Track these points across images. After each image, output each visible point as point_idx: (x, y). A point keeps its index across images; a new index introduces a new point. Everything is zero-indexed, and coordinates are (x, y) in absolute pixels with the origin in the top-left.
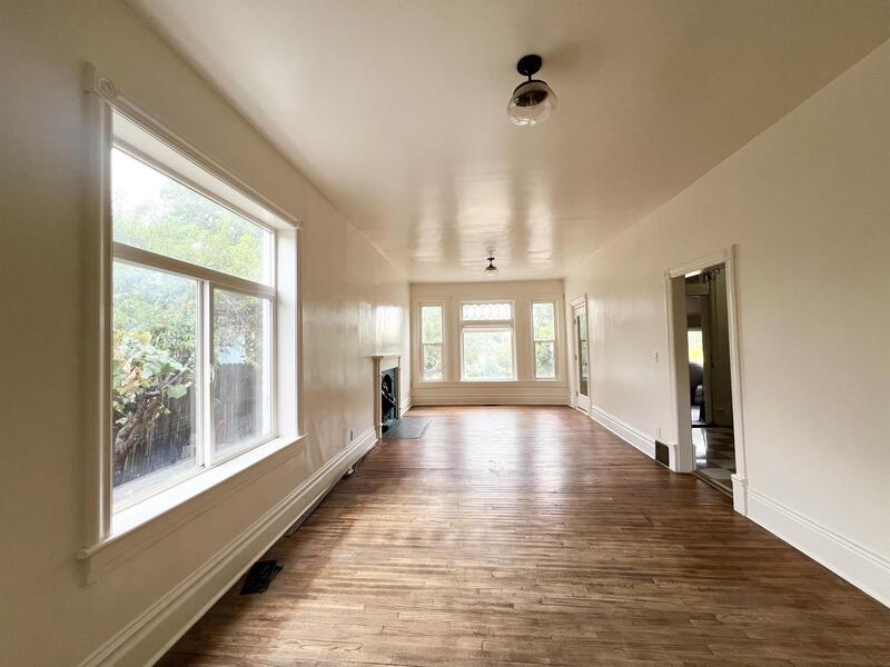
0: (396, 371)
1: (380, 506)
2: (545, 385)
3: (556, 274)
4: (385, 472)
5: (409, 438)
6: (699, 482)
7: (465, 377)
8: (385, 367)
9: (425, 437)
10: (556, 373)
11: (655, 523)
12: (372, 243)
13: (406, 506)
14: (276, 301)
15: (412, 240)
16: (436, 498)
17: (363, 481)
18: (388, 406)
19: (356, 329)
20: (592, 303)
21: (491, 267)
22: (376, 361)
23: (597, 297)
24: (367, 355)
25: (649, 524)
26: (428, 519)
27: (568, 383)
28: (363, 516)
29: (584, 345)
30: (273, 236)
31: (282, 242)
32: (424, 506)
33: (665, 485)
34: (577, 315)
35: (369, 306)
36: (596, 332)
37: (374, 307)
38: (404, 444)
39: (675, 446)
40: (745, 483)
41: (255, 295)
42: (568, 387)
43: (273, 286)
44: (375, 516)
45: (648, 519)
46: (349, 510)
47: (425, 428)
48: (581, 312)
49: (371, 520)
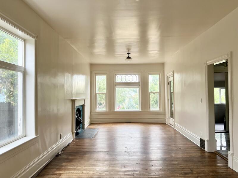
0: (83, 106)
1: (74, 167)
2: (155, 113)
3: (160, 61)
4: (76, 153)
5: (89, 138)
6: (217, 156)
7: (117, 109)
8: (77, 104)
9: (96, 137)
10: (160, 108)
11: (194, 172)
12: (71, 45)
13: (86, 167)
14: (25, 74)
15: (91, 44)
16: (100, 164)
17: (66, 157)
18: (79, 123)
19: (63, 86)
20: (176, 75)
21: (129, 58)
22: (73, 101)
23: (178, 72)
24: (68, 98)
25: (192, 173)
26: (95, 172)
27: (165, 112)
28: (66, 172)
29: (173, 94)
30: (23, 43)
31: (28, 46)
32: (94, 167)
33: (203, 157)
34: (170, 80)
35: (70, 75)
36: (177, 88)
37: (72, 75)
38: (87, 141)
39: (207, 140)
40: (233, 155)
41: (14, 70)
42: (165, 115)
43: (23, 66)
44: (71, 172)
45: (192, 171)
46: (59, 169)
47: (97, 133)
48: (171, 79)
49: (69, 173)
